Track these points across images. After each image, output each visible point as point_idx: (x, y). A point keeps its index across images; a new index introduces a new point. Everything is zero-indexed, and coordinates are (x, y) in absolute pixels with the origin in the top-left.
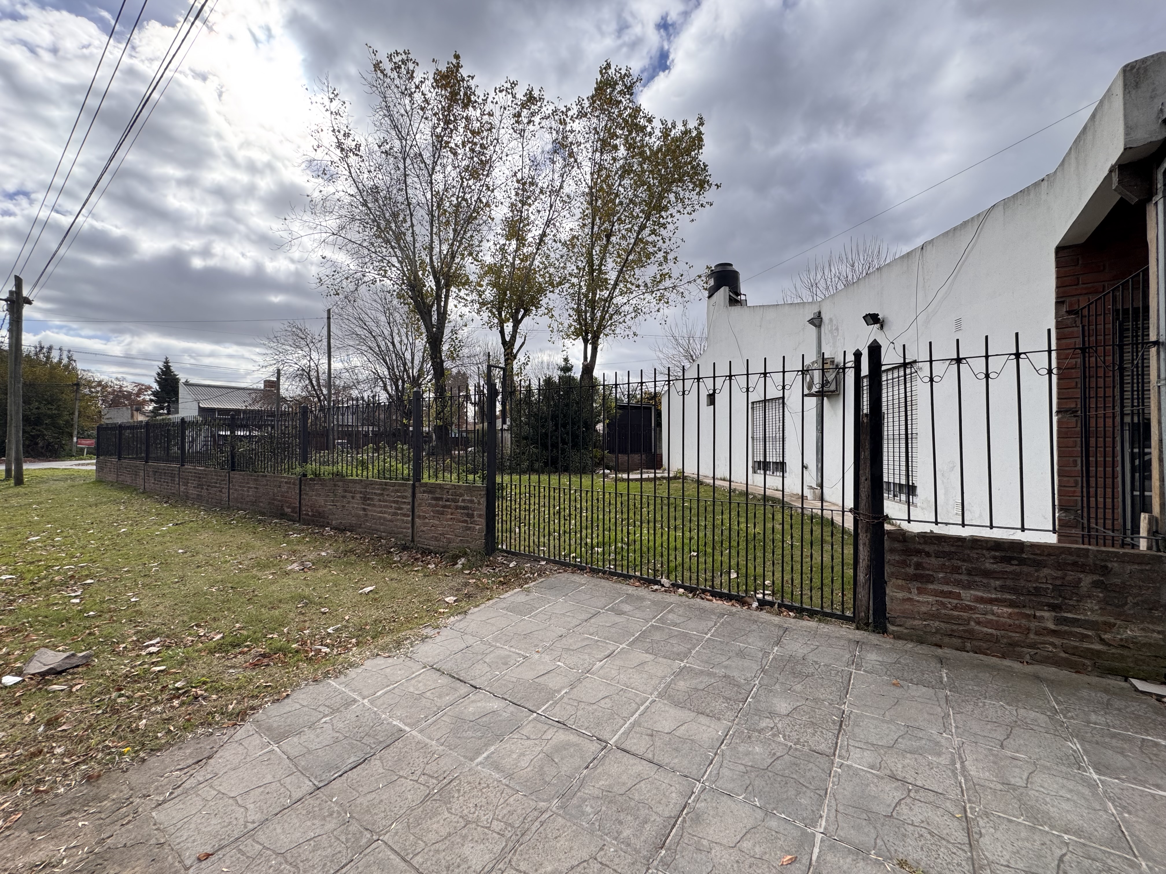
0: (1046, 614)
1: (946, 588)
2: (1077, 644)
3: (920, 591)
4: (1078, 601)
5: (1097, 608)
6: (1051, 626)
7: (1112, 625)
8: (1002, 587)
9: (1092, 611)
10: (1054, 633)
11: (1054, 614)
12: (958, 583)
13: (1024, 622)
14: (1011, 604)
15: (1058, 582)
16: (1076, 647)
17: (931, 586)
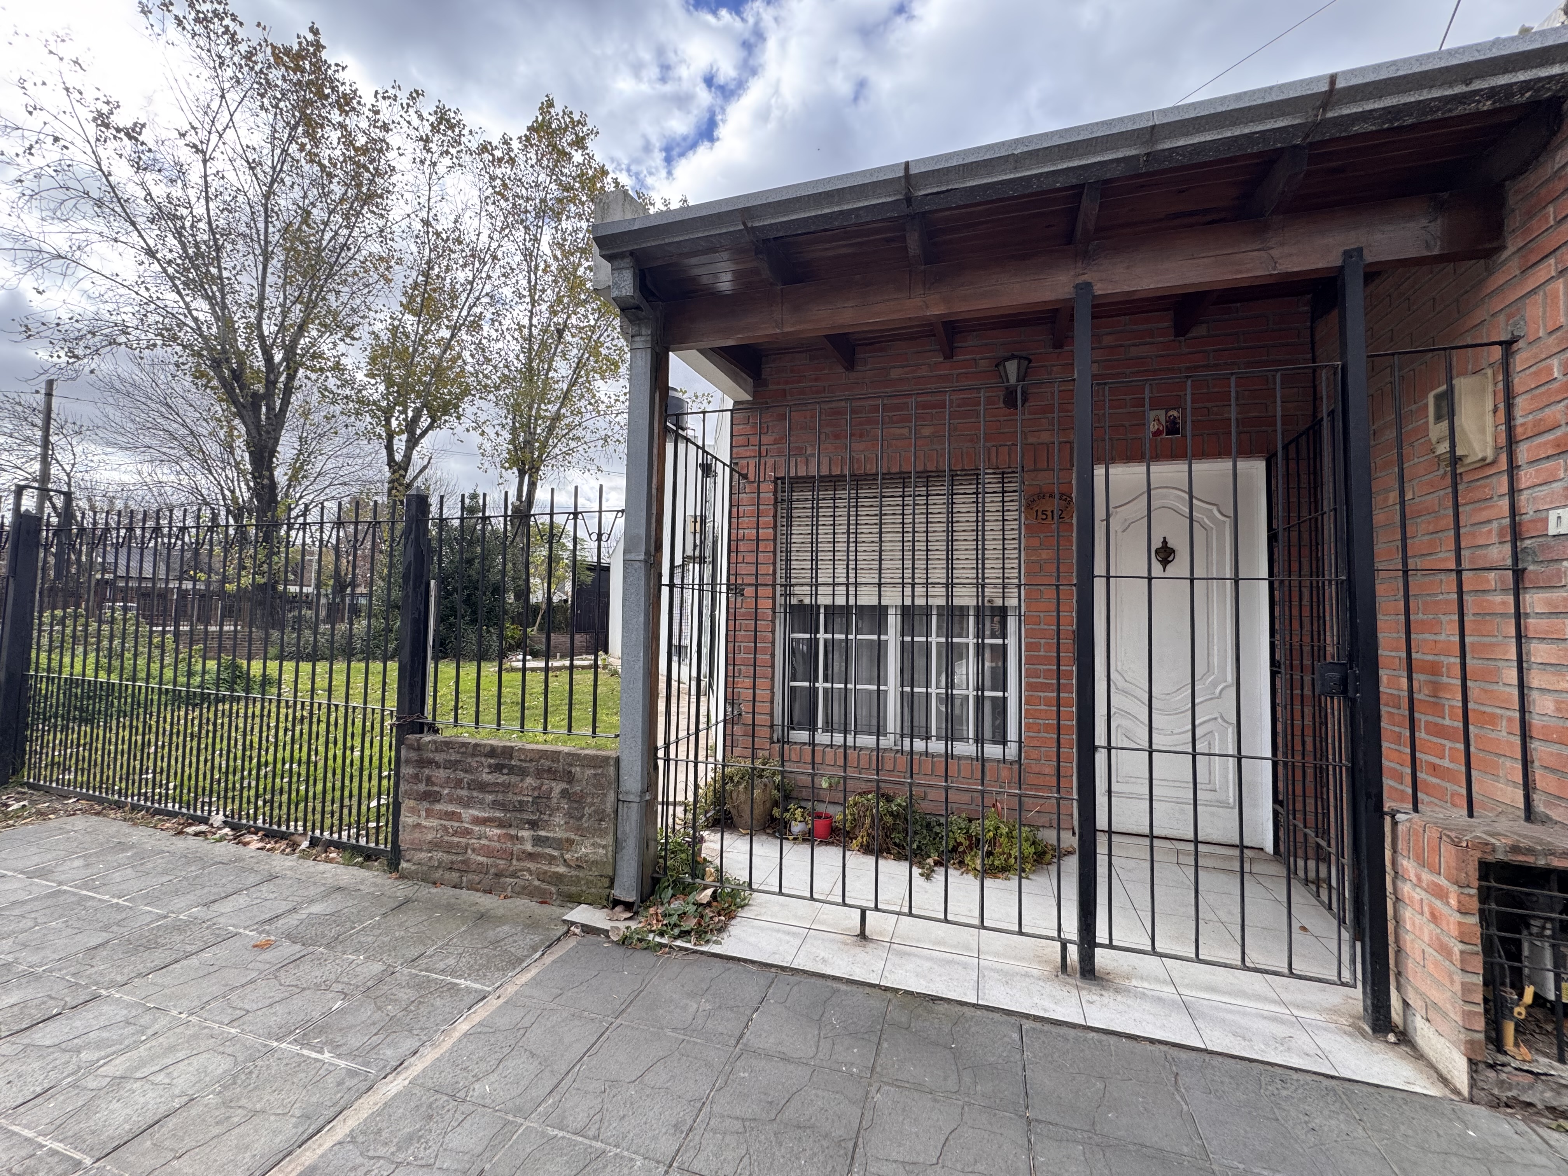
0: (526, 834)
1: (450, 808)
2: (546, 868)
3: (429, 813)
4: (550, 815)
5: (562, 822)
6: (529, 848)
7: (571, 842)
8: (494, 802)
9: (560, 826)
10: (531, 856)
11: (532, 833)
12: (460, 801)
13: (509, 844)
14: (501, 824)
15: (536, 794)
16: (545, 872)
17: (438, 807)
